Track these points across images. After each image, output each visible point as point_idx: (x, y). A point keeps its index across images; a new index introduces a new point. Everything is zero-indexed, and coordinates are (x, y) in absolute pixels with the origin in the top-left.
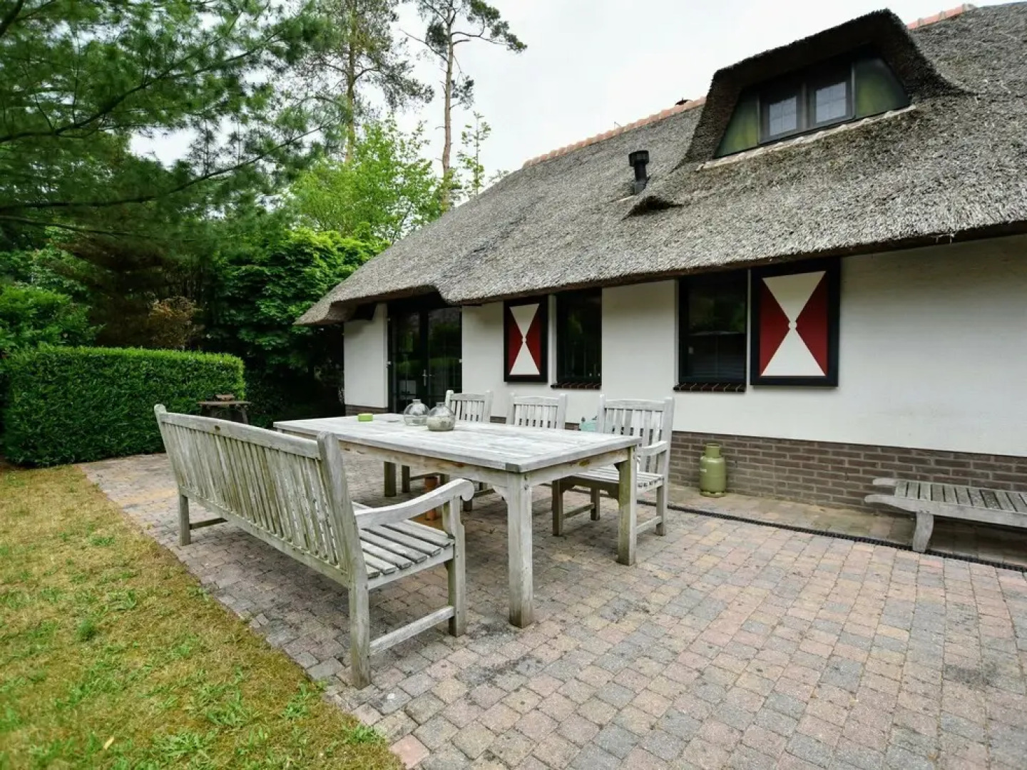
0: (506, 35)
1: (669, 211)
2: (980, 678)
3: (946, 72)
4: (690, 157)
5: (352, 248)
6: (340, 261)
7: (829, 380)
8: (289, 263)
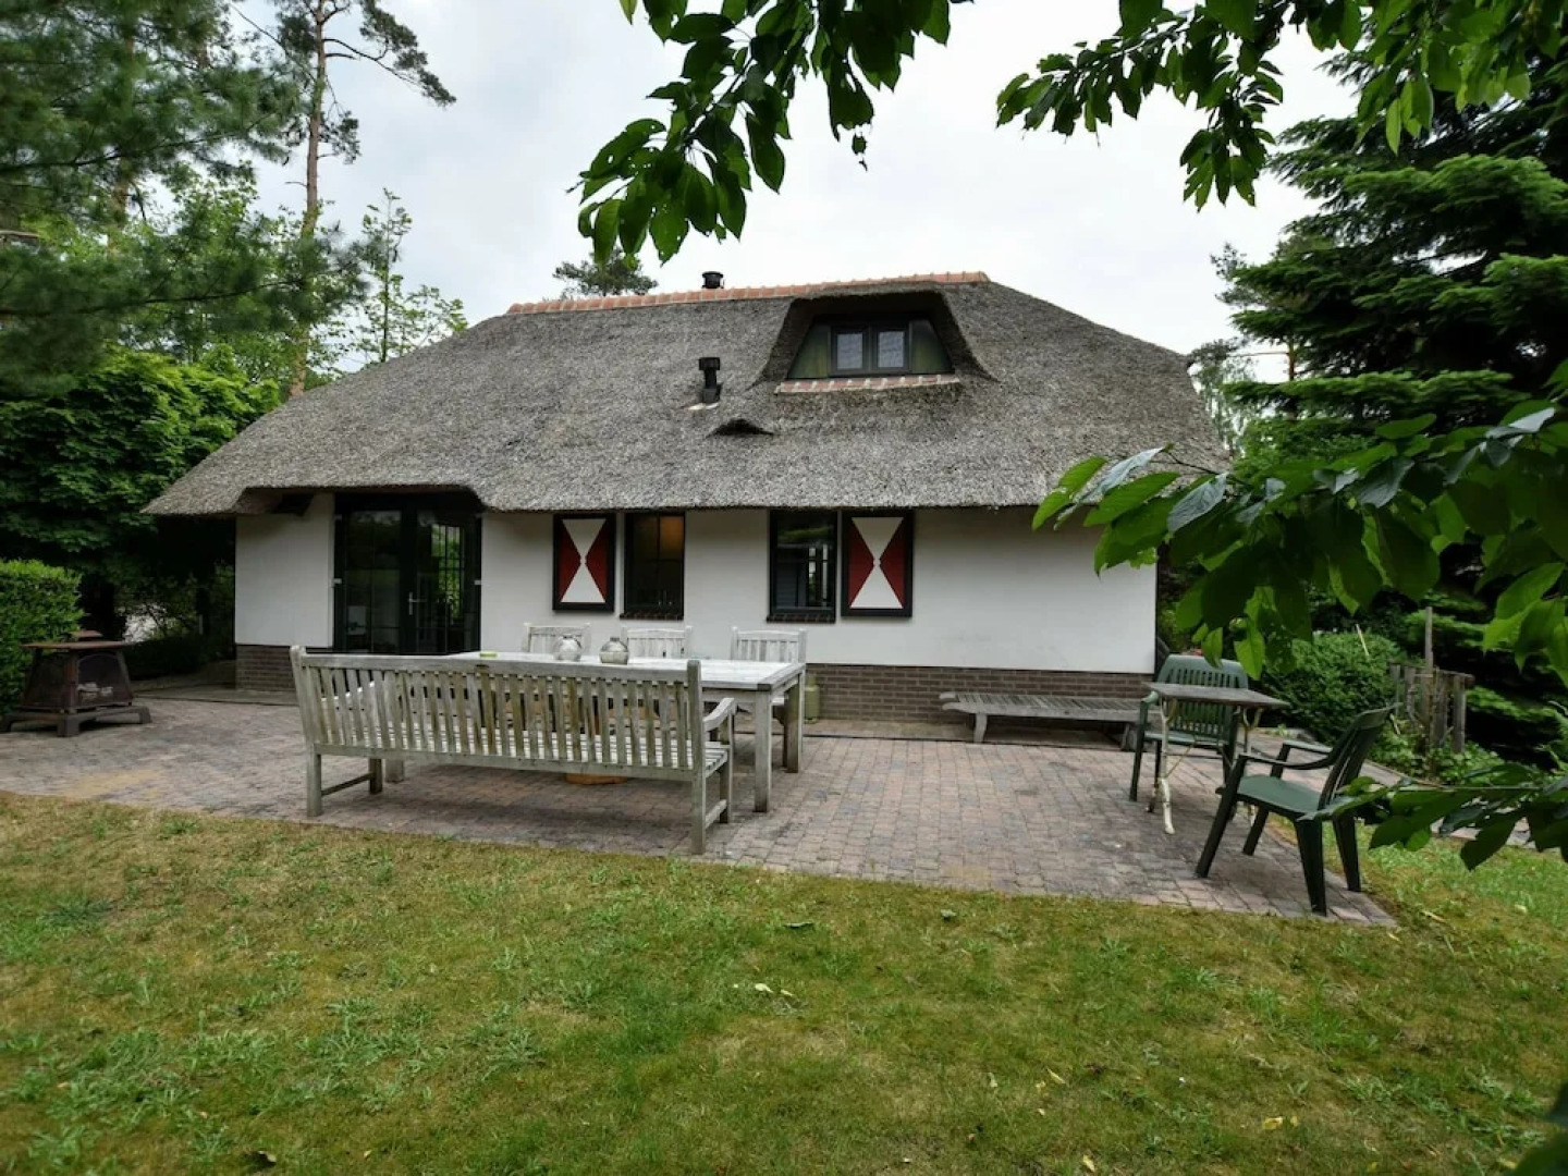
0: (422, 72)
1: (760, 438)
2: (1033, 792)
3: (979, 357)
4: (767, 376)
5: (216, 390)
6: (196, 410)
7: (904, 613)
8: (107, 405)
